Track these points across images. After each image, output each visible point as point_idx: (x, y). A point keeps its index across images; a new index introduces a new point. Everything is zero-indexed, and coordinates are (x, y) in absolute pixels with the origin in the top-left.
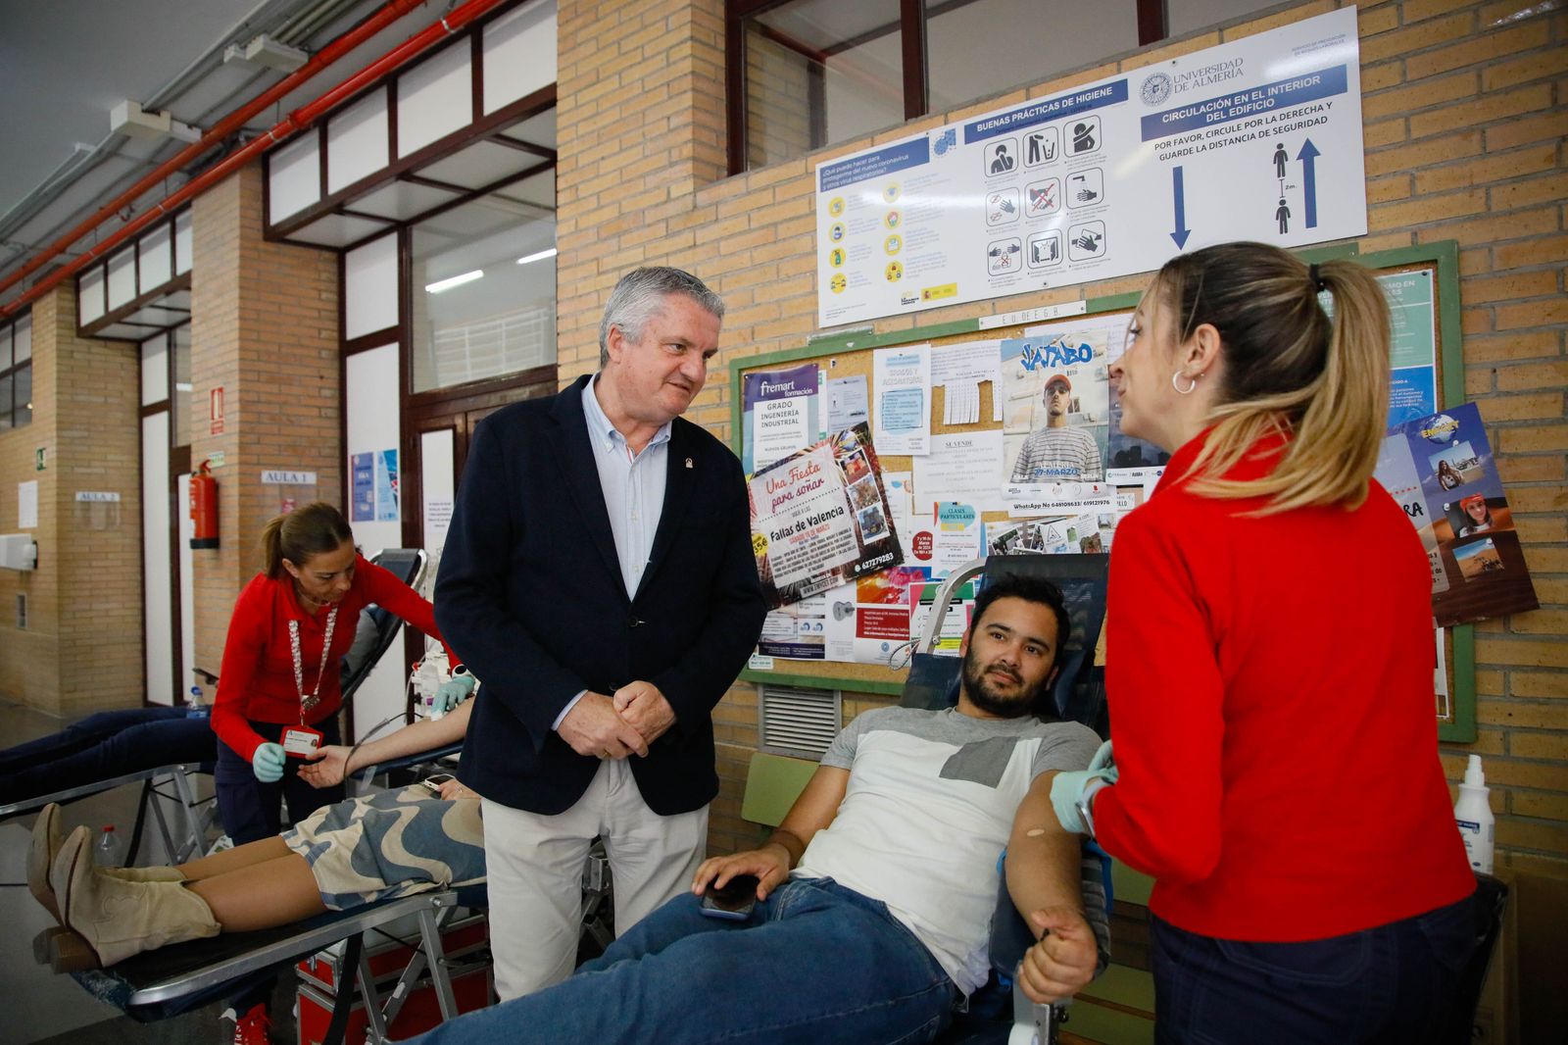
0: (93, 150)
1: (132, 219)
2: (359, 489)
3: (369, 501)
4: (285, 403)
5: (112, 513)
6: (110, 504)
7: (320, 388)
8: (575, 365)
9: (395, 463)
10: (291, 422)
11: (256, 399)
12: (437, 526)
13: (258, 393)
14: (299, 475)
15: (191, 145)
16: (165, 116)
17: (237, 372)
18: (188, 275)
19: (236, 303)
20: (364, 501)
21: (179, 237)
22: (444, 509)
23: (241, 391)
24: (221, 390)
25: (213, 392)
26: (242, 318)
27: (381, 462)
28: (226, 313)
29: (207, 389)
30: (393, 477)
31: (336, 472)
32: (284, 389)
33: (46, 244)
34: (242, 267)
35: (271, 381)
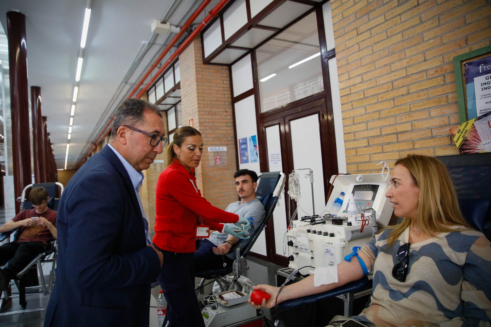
0: (147, 42)
1: (161, 67)
2: (242, 152)
3: (246, 155)
4: (214, 122)
5: (162, 167)
6: (161, 164)
7: (226, 116)
8: (348, 81)
9: (256, 140)
10: (217, 129)
11: (204, 121)
12: (274, 163)
13: (205, 119)
14: (221, 148)
15: (177, 34)
16: (168, 23)
17: (197, 112)
18: (179, 83)
19: (195, 87)
20: (245, 156)
21: (176, 71)
22: (277, 156)
23: (199, 119)
24: (192, 119)
25: (190, 121)
26: (198, 93)
27: (250, 141)
28: (192, 92)
29: (187, 120)
30: (255, 146)
31: (234, 146)
32: (214, 117)
33: (138, 82)
34: (196, 74)
35: (209, 114)
